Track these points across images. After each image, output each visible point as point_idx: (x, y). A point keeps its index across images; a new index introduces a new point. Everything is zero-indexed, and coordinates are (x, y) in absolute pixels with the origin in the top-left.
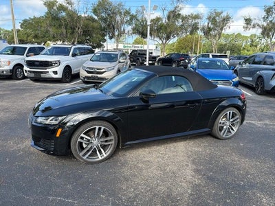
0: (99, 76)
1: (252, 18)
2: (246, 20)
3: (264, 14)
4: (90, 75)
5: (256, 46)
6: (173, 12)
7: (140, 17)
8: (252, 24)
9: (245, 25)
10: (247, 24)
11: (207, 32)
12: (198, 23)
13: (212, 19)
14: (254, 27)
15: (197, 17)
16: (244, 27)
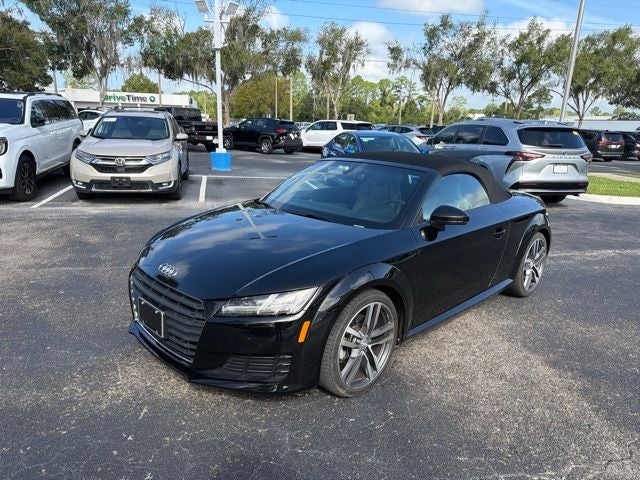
0: (134, 176)
1: (402, 47)
2: (392, 50)
3: (424, 40)
4: (107, 176)
5: (391, 104)
6: (244, 20)
7: (163, 26)
8: (404, 59)
9: (391, 61)
10: (395, 58)
11: (320, 71)
12: (300, 50)
13: (329, 44)
14: (407, 65)
15: (296, 37)
16: (389, 65)
